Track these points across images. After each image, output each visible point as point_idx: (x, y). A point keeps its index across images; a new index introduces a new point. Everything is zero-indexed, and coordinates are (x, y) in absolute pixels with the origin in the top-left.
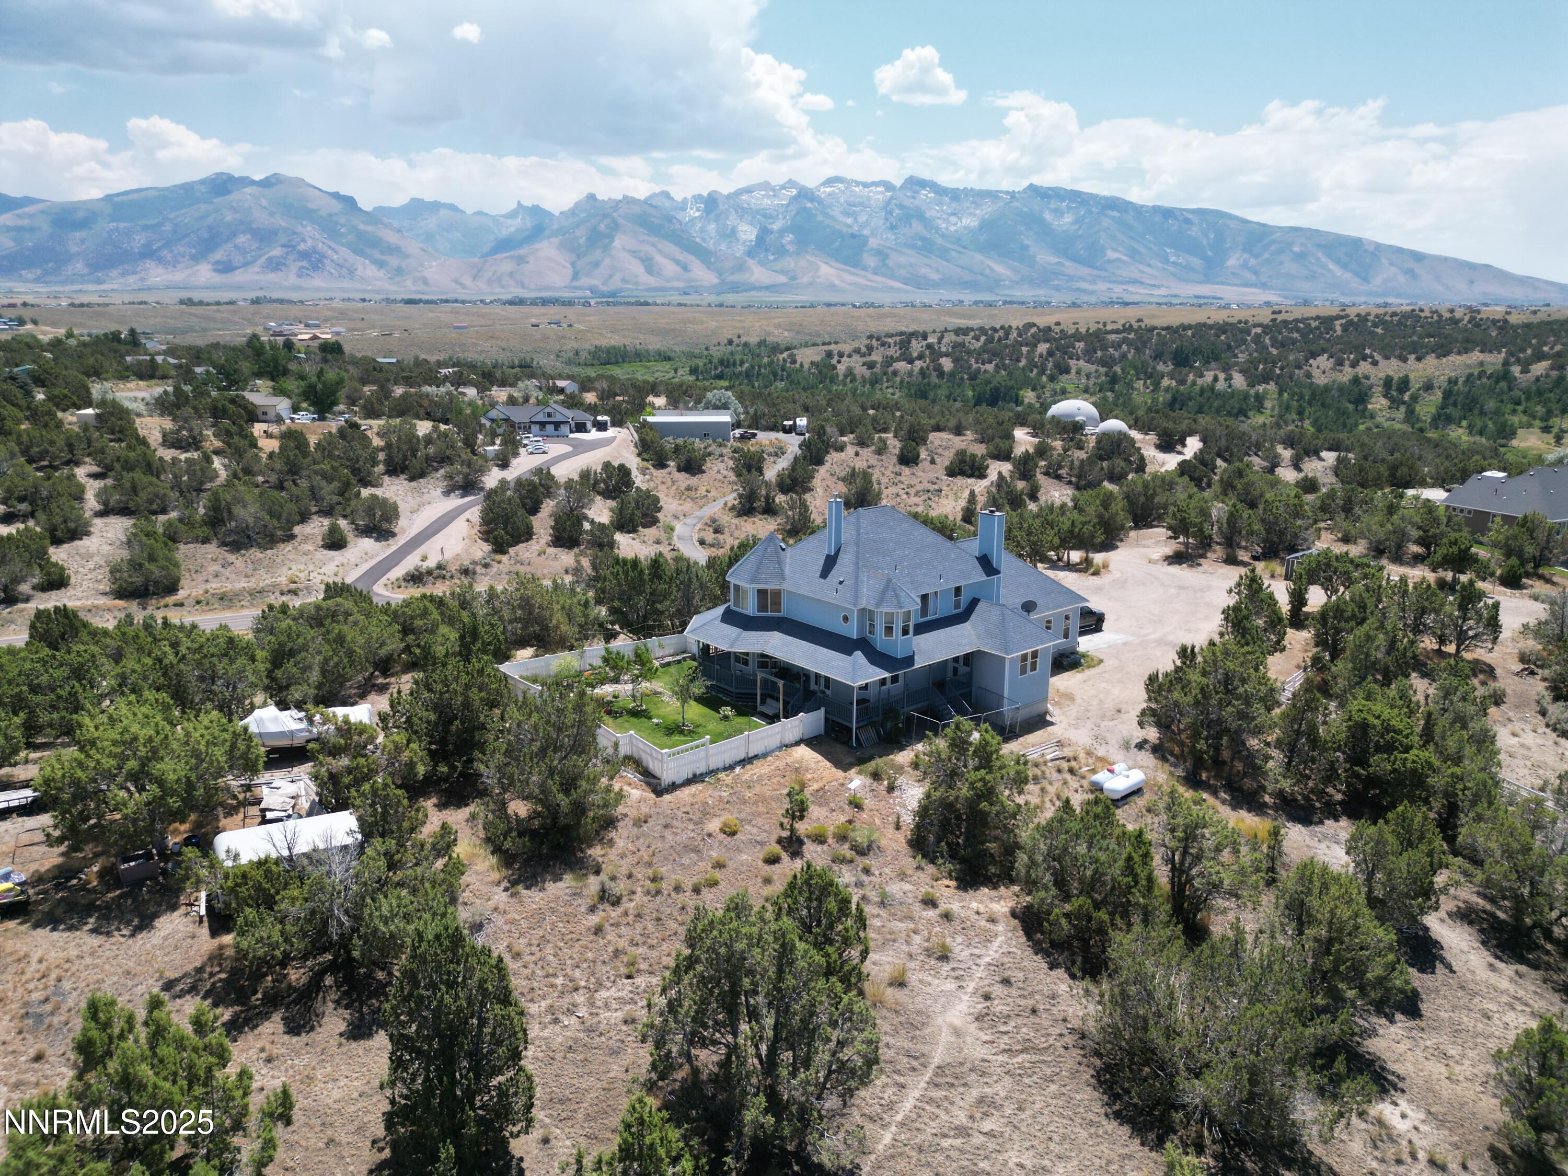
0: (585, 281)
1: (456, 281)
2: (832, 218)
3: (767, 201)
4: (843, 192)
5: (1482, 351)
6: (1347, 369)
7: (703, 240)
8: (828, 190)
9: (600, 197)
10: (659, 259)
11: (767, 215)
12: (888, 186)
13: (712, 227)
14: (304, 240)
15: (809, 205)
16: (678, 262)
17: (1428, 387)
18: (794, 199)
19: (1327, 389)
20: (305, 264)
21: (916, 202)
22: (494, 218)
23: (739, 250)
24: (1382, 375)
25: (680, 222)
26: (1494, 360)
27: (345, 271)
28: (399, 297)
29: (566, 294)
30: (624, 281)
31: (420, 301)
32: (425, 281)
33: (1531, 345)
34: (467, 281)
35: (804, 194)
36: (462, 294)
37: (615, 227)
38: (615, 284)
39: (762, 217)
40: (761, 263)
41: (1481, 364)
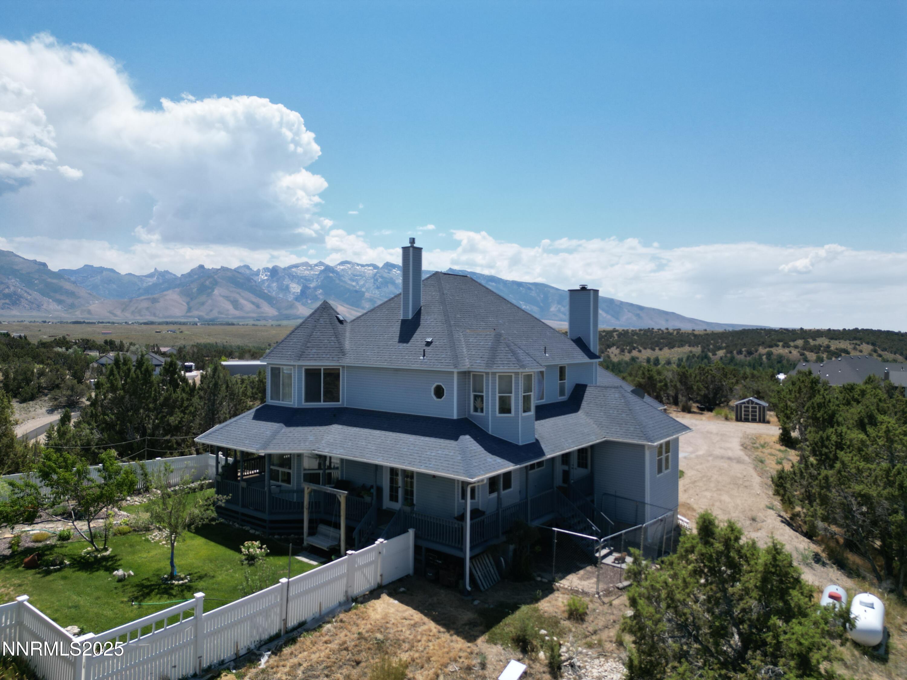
0: (196, 313)
1: (110, 312)
2: (344, 282)
3: (307, 272)
4: (350, 269)
5: (689, 346)
6: (627, 354)
7: (269, 292)
8: (342, 267)
9: (207, 267)
10: (242, 301)
11: (307, 279)
12: (375, 267)
13: (274, 285)
14: (8, 287)
15: (331, 275)
16: (253, 303)
17: (669, 363)
18: (322, 272)
19: (619, 363)
20: (7, 301)
21: (391, 275)
22: (138, 277)
23: (291, 298)
24: (645, 357)
25: (255, 282)
26: (697, 350)
27: (34, 306)
28: (69, 321)
29: (183, 320)
30: (220, 313)
31: (84, 322)
32: (89, 312)
33: (712, 344)
34: (118, 312)
35: (328, 269)
36: (113, 319)
37: (215, 283)
38: (214, 314)
39: (304, 281)
40: (303, 304)
41: (691, 352)
